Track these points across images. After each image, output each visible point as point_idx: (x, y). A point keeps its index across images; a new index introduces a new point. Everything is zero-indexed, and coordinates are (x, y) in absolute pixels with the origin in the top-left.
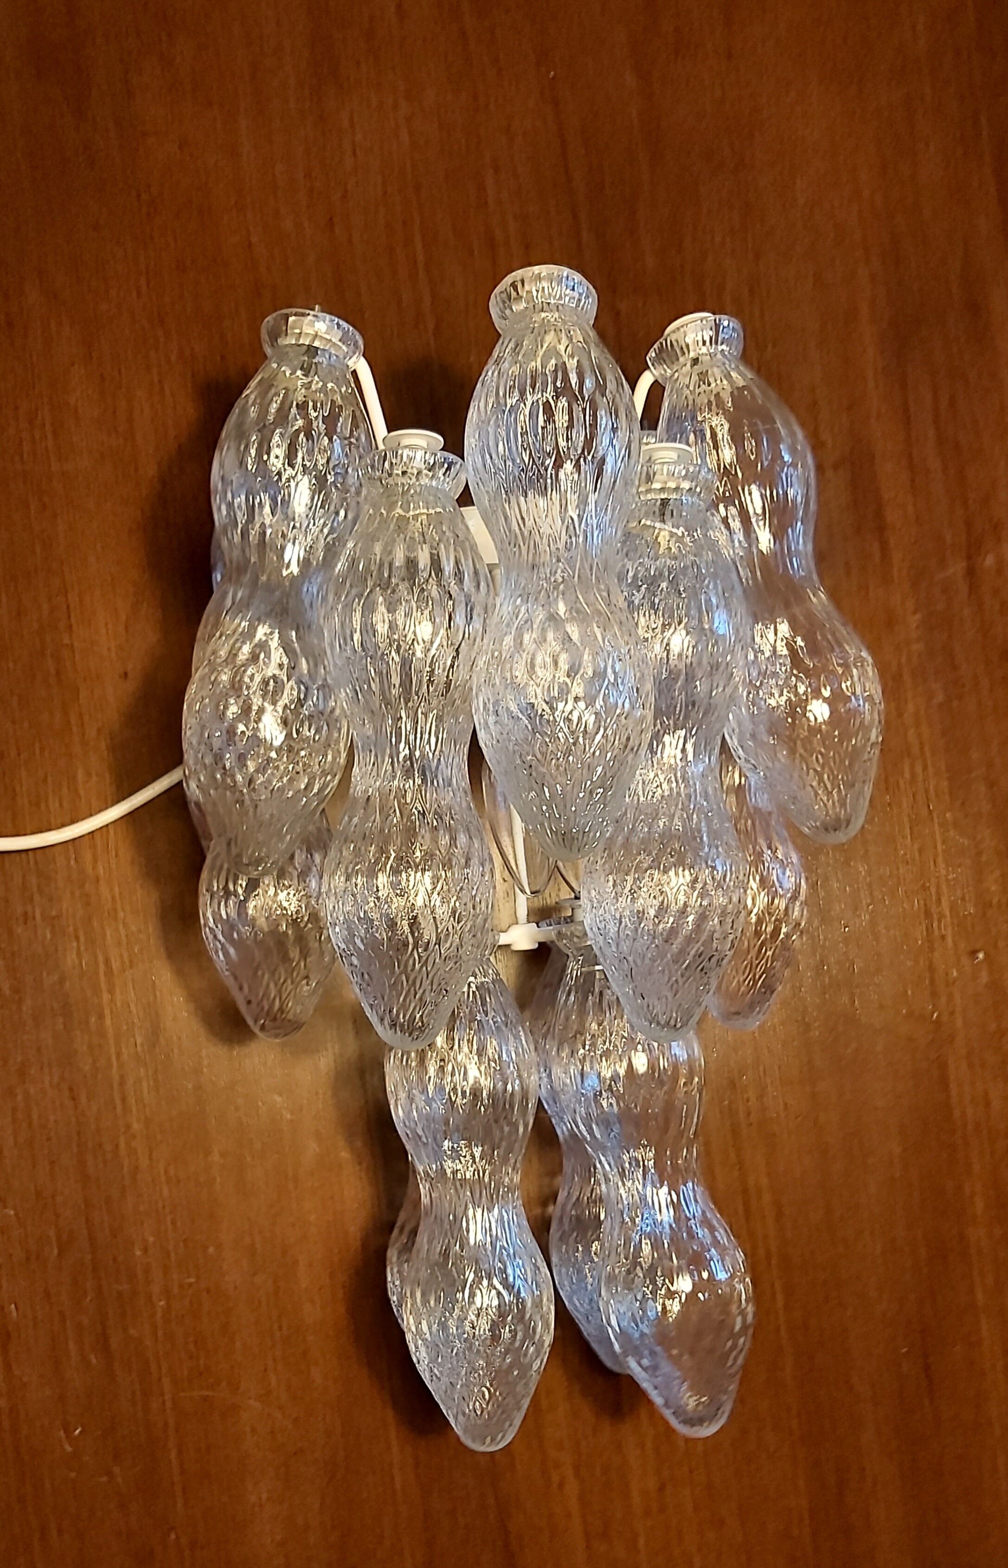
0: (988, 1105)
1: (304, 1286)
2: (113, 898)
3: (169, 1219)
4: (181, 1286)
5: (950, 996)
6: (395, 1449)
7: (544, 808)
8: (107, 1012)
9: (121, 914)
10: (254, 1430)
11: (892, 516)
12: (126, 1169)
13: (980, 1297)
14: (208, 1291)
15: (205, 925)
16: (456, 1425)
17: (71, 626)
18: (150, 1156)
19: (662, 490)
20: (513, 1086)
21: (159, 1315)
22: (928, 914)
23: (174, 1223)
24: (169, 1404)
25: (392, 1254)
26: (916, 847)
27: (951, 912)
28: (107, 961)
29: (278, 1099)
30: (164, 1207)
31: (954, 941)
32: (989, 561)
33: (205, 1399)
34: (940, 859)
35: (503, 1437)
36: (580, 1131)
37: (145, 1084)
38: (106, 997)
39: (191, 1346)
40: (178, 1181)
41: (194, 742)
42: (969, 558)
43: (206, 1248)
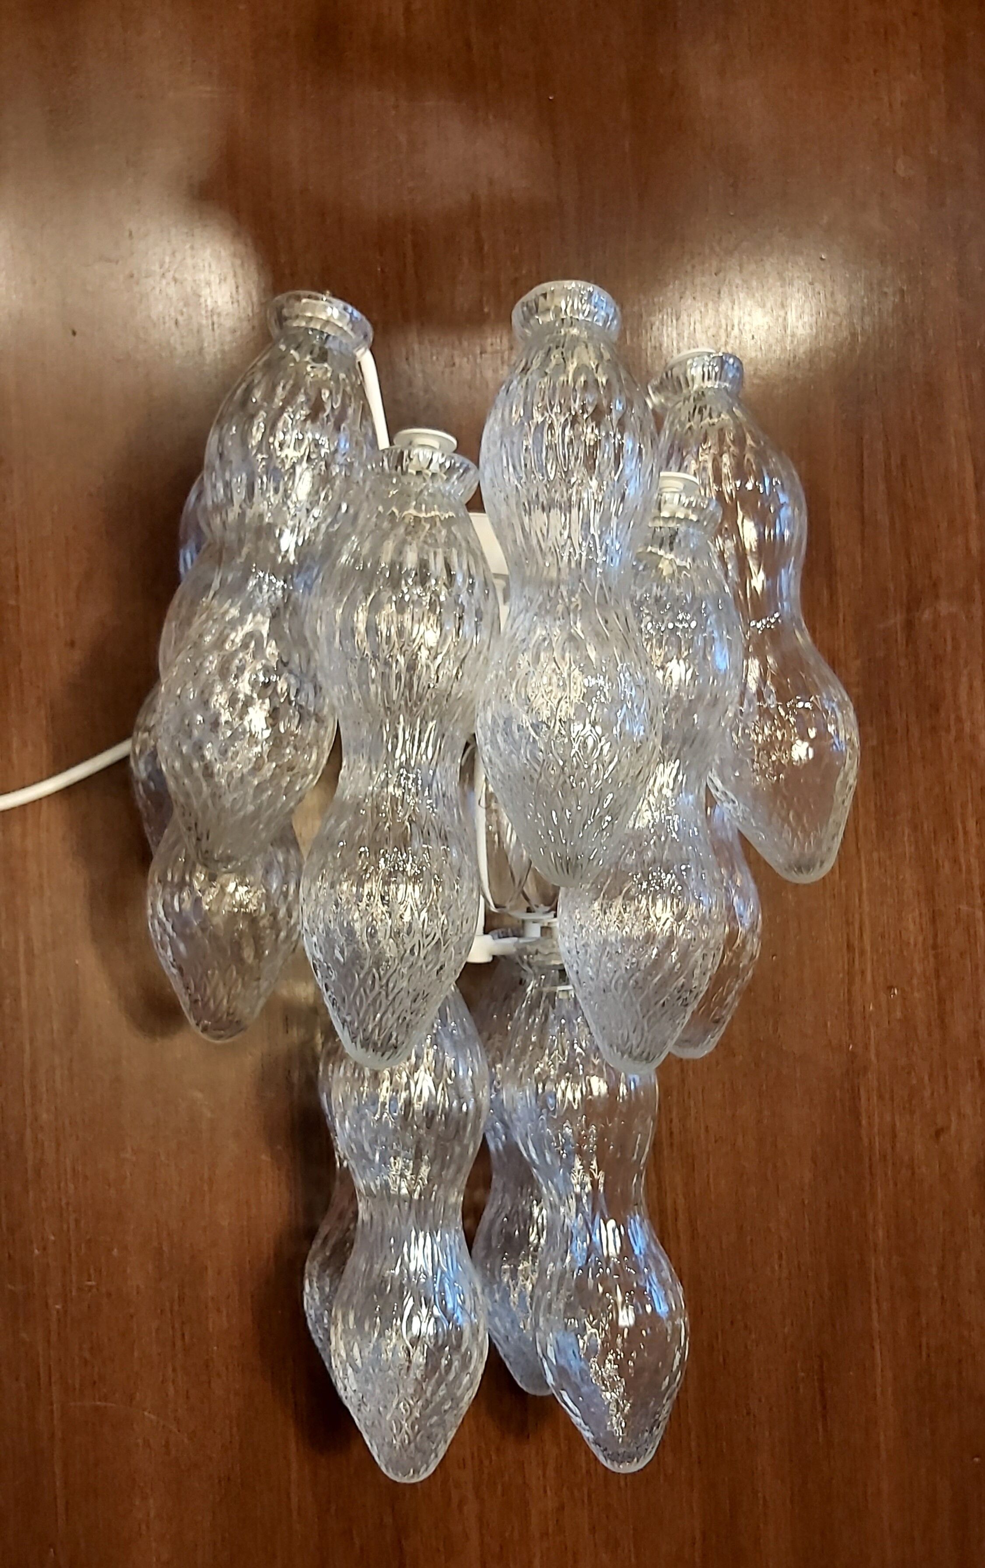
0: (894, 1136)
1: (210, 1294)
2: (41, 876)
3: (73, 1217)
4: (80, 1289)
5: (867, 1029)
6: (294, 1466)
7: (550, 832)
8: (23, 994)
9: (48, 893)
10: (147, 1443)
11: (841, 562)
12: (30, 1163)
13: (876, 1324)
14: (109, 1295)
15: (153, 917)
16: (379, 1457)
17: (18, 587)
18: (58, 1150)
19: (672, 518)
20: (468, 1106)
21: (54, 1318)
22: (850, 947)
23: (77, 1221)
24: (57, 1415)
25: (312, 1267)
26: (843, 882)
27: (871, 947)
28: (28, 940)
29: (199, 1095)
30: (68, 1204)
31: (873, 977)
32: (927, 615)
33: (97, 1409)
34: (865, 897)
35: (426, 1469)
36: (529, 1155)
37: (58, 1073)
38: (23, 978)
39: (87, 1355)
40: (86, 1178)
41: (172, 728)
42: (909, 610)
43: (110, 1250)
